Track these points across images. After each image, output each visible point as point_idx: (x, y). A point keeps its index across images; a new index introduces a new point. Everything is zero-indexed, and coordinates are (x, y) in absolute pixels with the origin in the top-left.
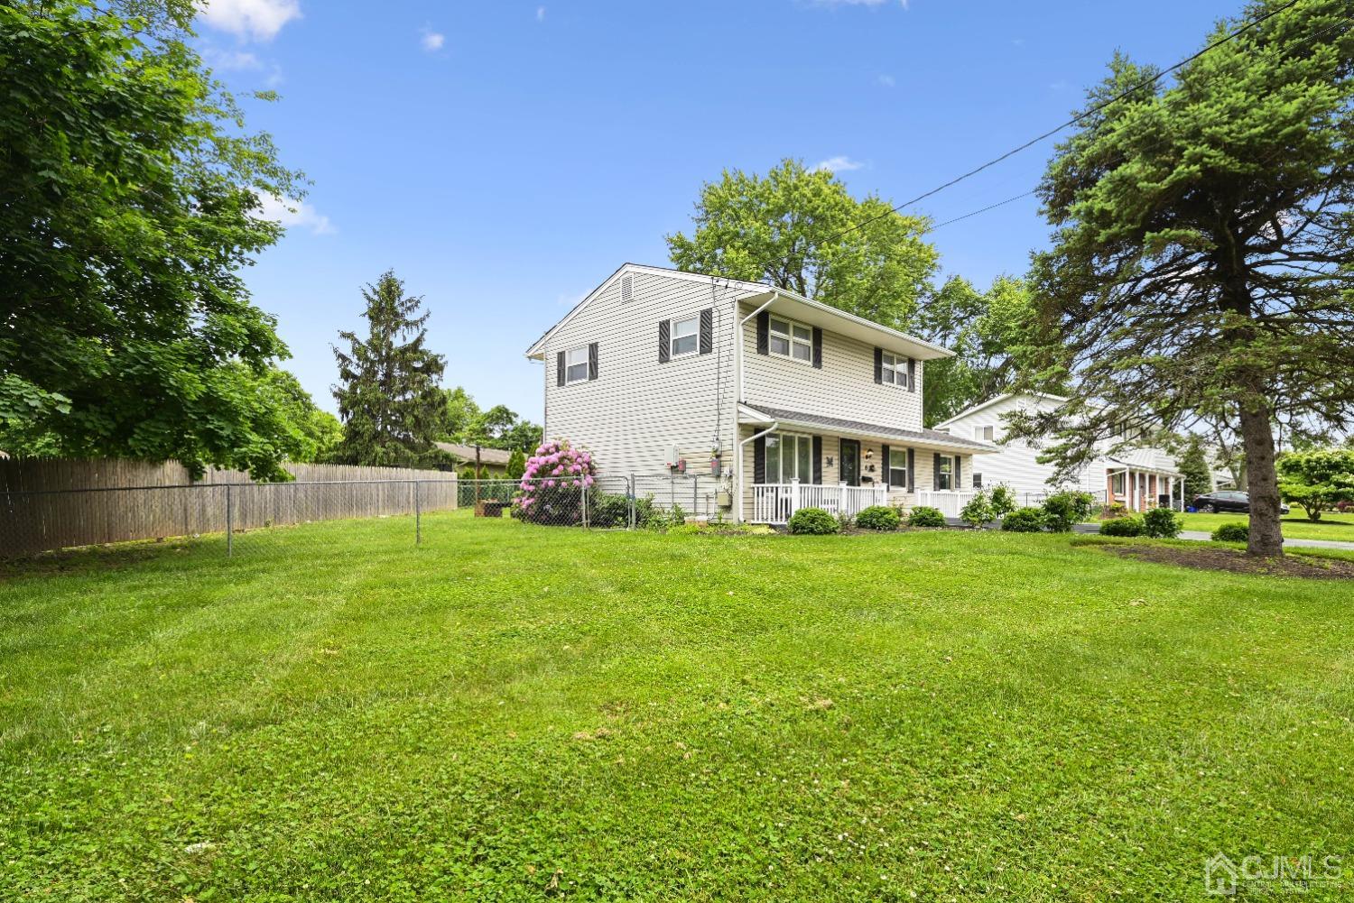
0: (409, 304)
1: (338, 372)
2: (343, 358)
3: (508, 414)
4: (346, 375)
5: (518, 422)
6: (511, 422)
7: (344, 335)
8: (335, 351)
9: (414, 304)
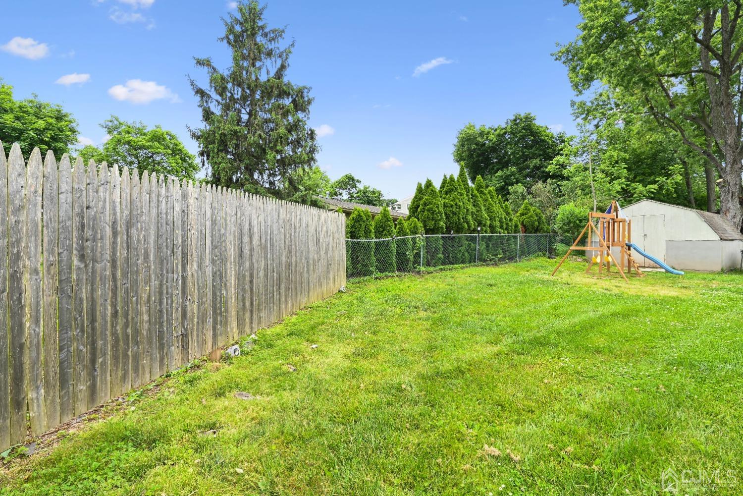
0: (272, 35)
1: (200, 113)
2: (201, 93)
3: (353, 180)
4: (208, 115)
5: (360, 187)
6: (356, 187)
7: (200, 63)
8: (192, 83)
9: (278, 34)
